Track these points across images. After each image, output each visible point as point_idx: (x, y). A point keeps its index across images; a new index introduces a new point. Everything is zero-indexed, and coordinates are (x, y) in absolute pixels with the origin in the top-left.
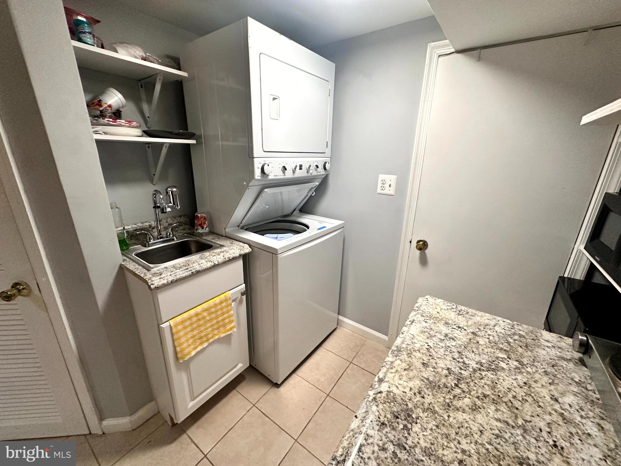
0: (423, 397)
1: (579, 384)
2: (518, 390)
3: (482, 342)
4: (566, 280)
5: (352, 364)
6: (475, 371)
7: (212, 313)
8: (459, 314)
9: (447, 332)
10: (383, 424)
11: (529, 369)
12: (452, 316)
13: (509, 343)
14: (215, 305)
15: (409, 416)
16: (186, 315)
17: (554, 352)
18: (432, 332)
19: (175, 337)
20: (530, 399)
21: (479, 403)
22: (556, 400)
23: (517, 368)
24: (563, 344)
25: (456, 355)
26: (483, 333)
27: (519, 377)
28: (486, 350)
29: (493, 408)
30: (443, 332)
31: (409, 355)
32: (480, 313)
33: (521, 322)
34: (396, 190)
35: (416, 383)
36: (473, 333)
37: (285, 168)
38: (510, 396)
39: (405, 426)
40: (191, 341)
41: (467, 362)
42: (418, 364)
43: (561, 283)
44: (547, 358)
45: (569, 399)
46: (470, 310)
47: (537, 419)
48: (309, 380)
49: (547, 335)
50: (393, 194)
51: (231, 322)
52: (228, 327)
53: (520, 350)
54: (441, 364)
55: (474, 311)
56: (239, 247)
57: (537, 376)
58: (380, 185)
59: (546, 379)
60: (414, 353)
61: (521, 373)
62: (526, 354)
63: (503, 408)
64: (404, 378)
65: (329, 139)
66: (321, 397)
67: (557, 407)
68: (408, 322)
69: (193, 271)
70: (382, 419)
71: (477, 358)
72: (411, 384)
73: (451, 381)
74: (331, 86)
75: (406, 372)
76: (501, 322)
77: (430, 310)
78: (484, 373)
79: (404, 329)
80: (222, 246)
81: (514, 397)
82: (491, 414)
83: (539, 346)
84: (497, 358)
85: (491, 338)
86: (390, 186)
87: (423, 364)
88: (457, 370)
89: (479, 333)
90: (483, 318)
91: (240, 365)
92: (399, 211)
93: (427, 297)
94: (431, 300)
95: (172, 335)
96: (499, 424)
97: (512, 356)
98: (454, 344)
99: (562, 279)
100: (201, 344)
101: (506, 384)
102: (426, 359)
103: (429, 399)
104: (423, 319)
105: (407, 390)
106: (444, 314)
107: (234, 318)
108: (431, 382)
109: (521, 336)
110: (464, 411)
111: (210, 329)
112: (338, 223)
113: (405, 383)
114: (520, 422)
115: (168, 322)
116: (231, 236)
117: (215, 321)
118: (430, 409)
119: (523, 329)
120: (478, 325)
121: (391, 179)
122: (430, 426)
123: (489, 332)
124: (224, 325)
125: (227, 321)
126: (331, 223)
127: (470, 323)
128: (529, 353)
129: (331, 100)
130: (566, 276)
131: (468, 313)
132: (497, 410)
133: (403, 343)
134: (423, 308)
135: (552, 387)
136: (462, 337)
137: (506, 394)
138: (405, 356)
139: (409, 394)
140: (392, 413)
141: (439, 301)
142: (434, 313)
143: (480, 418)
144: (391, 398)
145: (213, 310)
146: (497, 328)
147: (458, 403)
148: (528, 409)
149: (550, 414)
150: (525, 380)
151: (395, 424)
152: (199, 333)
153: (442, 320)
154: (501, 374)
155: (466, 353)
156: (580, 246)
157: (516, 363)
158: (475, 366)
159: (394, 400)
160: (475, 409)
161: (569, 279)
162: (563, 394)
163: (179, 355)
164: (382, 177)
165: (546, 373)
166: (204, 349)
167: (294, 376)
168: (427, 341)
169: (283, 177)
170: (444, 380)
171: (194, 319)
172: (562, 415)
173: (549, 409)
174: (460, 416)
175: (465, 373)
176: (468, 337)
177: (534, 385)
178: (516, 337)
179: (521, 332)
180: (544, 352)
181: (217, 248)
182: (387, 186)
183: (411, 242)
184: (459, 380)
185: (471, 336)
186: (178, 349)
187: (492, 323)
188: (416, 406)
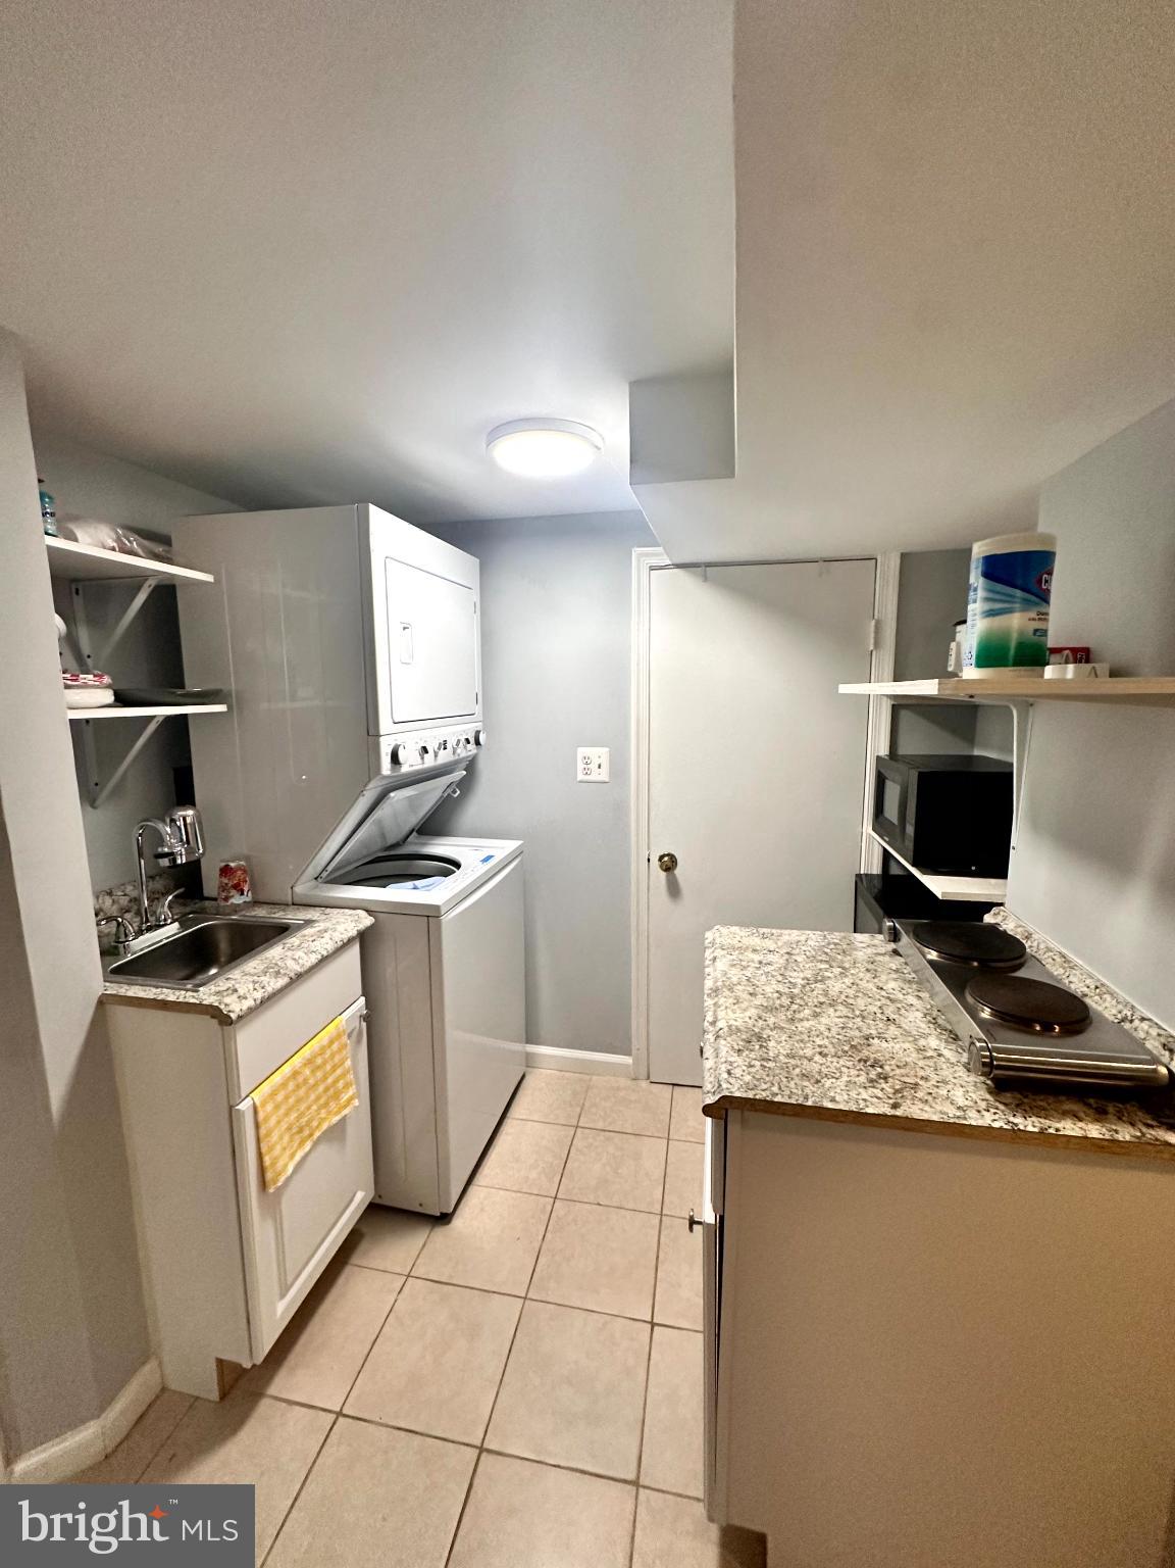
0: (765, 1020)
1: (897, 971)
2: (848, 990)
3: (799, 959)
4: (864, 877)
5: (579, 1130)
6: (804, 986)
7: (318, 1067)
8: (763, 938)
9: (759, 959)
10: (739, 1050)
11: (852, 972)
12: (756, 941)
13: (826, 953)
14: (323, 1050)
15: (761, 1038)
16: (277, 1078)
17: (869, 951)
18: (743, 963)
19: (263, 1131)
20: (860, 995)
21: (818, 1010)
22: (882, 989)
23: (841, 973)
24: (876, 942)
25: (780, 978)
26: (798, 950)
27: (846, 980)
28: (807, 966)
29: (832, 1010)
30: (756, 960)
31: (731, 990)
32: (787, 932)
33: (832, 930)
34: (613, 772)
35: (753, 1012)
36: (788, 953)
37: (425, 750)
38: (843, 997)
39: (761, 1046)
40: (286, 1138)
41: (792, 980)
42: (746, 996)
43: (859, 884)
44: (866, 957)
45: (892, 985)
46: (774, 931)
47: (870, 1007)
48: (508, 1187)
49: (859, 937)
50: (607, 780)
51: (347, 1086)
52: (345, 1097)
53: (839, 957)
54: (768, 989)
55: (779, 931)
56: (350, 919)
57: (861, 975)
58: (580, 766)
59: (869, 975)
60: (735, 987)
61: (846, 976)
62: (845, 959)
63: (840, 1007)
64: (738, 1012)
65: (478, 688)
66: (544, 1207)
67: (883, 993)
68: (707, 962)
69: (292, 975)
70: (736, 1047)
71: (802, 975)
72: (748, 1014)
73: (785, 1001)
74: (476, 597)
75: (736, 1006)
76: (811, 935)
77: (729, 941)
78: (813, 986)
79: (707, 970)
80: (309, 923)
81: (847, 997)
82: (832, 1015)
83: (855, 949)
84: (820, 969)
85: (808, 953)
86: (599, 767)
87: (751, 994)
88: (787, 990)
89: (794, 952)
90: (793, 935)
91: (360, 1195)
92: (620, 809)
93: (717, 927)
94: (724, 930)
95: (257, 1126)
96: (841, 1020)
97: (834, 964)
98: (773, 968)
99: (859, 876)
100: (302, 1143)
101: (837, 989)
102: (751, 990)
103: (771, 1020)
104: (726, 952)
105: (747, 1019)
106: (747, 941)
107: (350, 1077)
108: (766, 1007)
109: (836, 944)
110: (808, 1020)
111: (315, 1107)
112: (511, 846)
113: (742, 1015)
114: (857, 1013)
115: (249, 1098)
116: (313, 902)
117: (321, 1088)
118: (776, 1027)
119: (836, 937)
120: (789, 944)
121: (599, 755)
122: (783, 1038)
123: (803, 948)
124: (337, 1096)
125: (340, 1084)
126: (503, 848)
127: (780, 944)
128: (849, 958)
129: (477, 617)
130: (862, 872)
131: (773, 935)
132: (836, 1010)
133: (716, 982)
134: (718, 941)
135: (876, 980)
136: (778, 960)
137: (839, 997)
138: (727, 993)
139: (751, 1022)
140: (743, 1040)
141: (735, 929)
142: (735, 942)
143: (824, 1020)
144: (733, 1031)
145: (319, 1061)
146: (809, 942)
147: (801, 1015)
148: (861, 1003)
149: (880, 1000)
150: (852, 981)
151: (751, 1047)
152: (298, 1118)
153: (747, 948)
154: (829, 982)
155: (787, 973)
156: (868, 828)
157: (840, 969)
158: (802, 982)
159: (738, 1030)
160: (816, 1015)
161: (866, 875)
162: (887, 982)
163: (269, 1175)
164: (582, 751)
165: (868, 970)
166: (307, 1155)
167: (472, 1189)
168: (742, 972)
169: (420, 767)
170: (778, 1002)
171: (291, 1086)
172: (888, 998)
173: (878, 997)
174: (806, 1024)
175: (796, 991)
176: (784, 958)
177: (860, 982)
178: (832, 946)
179: (836, 941)
180: (861, 953)
181: (299, 927)
182: (593, 766)
183: (649, 860)
184: (792, 998)
185: (786, 956)
186: (267, 1160)
187: (803, 938)
188: (762, 1029)
